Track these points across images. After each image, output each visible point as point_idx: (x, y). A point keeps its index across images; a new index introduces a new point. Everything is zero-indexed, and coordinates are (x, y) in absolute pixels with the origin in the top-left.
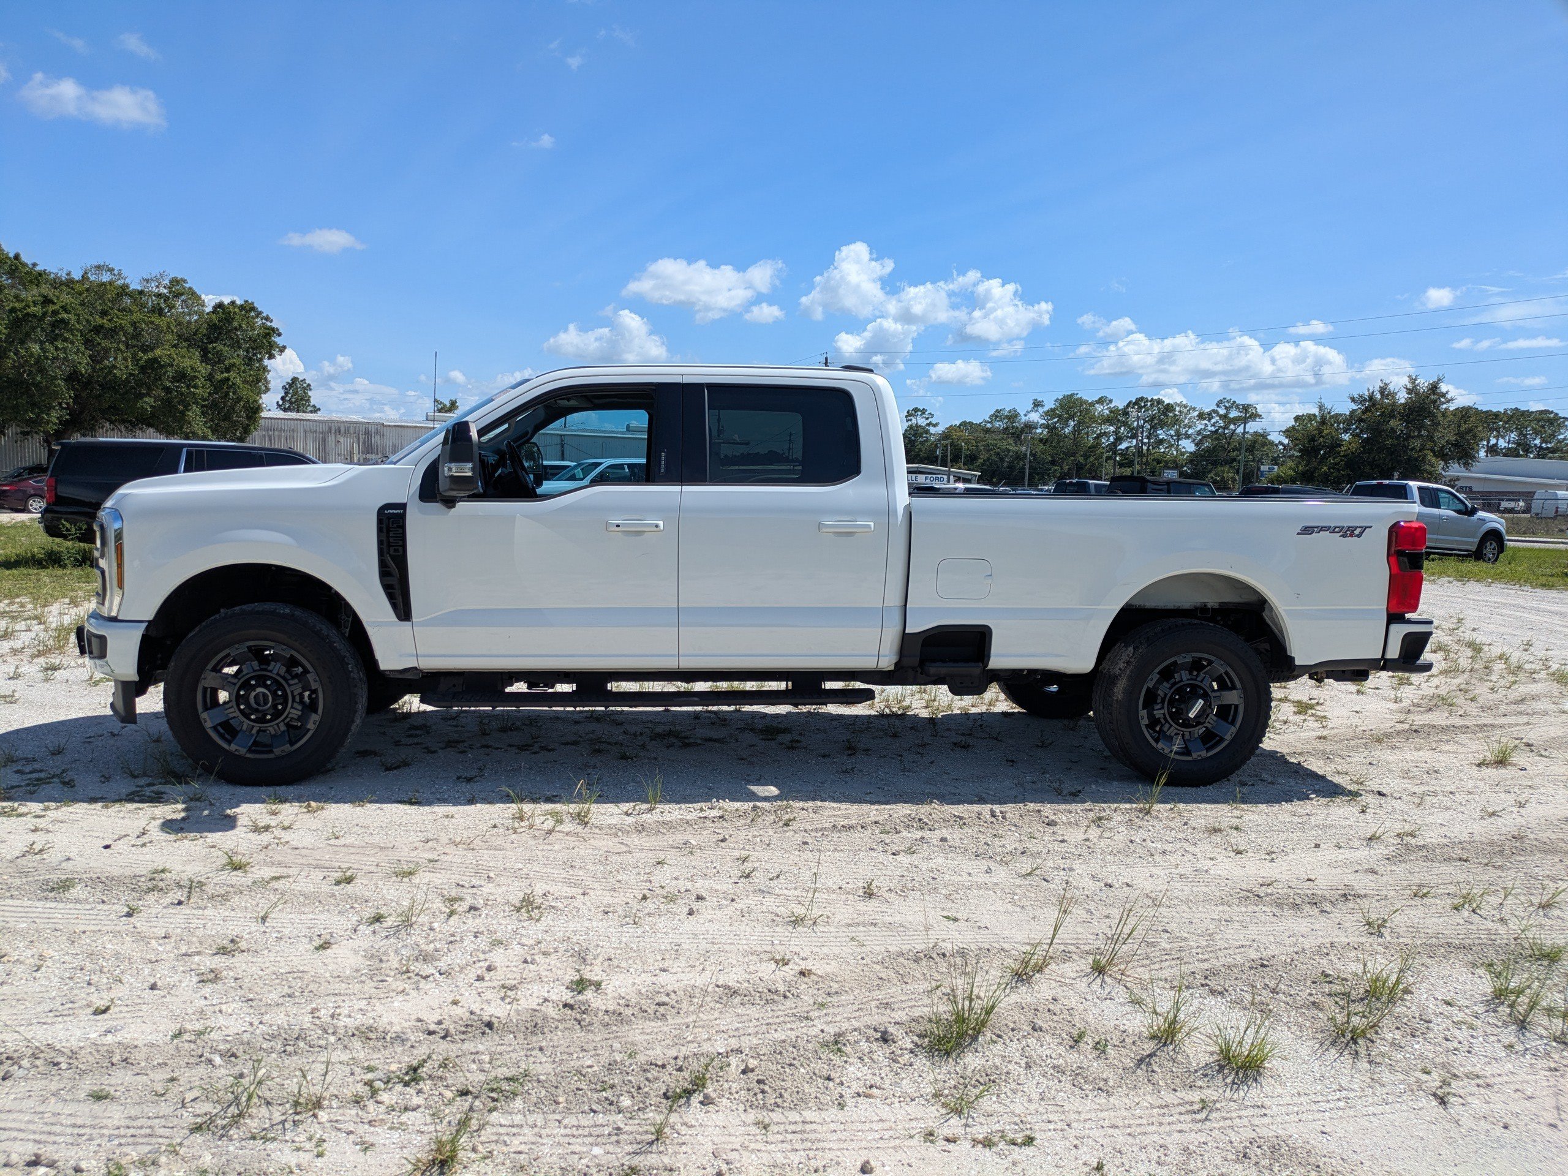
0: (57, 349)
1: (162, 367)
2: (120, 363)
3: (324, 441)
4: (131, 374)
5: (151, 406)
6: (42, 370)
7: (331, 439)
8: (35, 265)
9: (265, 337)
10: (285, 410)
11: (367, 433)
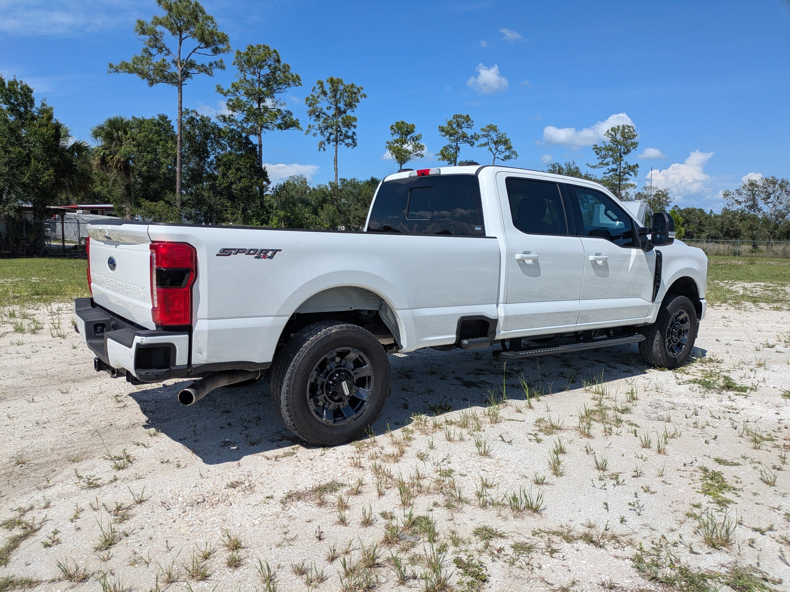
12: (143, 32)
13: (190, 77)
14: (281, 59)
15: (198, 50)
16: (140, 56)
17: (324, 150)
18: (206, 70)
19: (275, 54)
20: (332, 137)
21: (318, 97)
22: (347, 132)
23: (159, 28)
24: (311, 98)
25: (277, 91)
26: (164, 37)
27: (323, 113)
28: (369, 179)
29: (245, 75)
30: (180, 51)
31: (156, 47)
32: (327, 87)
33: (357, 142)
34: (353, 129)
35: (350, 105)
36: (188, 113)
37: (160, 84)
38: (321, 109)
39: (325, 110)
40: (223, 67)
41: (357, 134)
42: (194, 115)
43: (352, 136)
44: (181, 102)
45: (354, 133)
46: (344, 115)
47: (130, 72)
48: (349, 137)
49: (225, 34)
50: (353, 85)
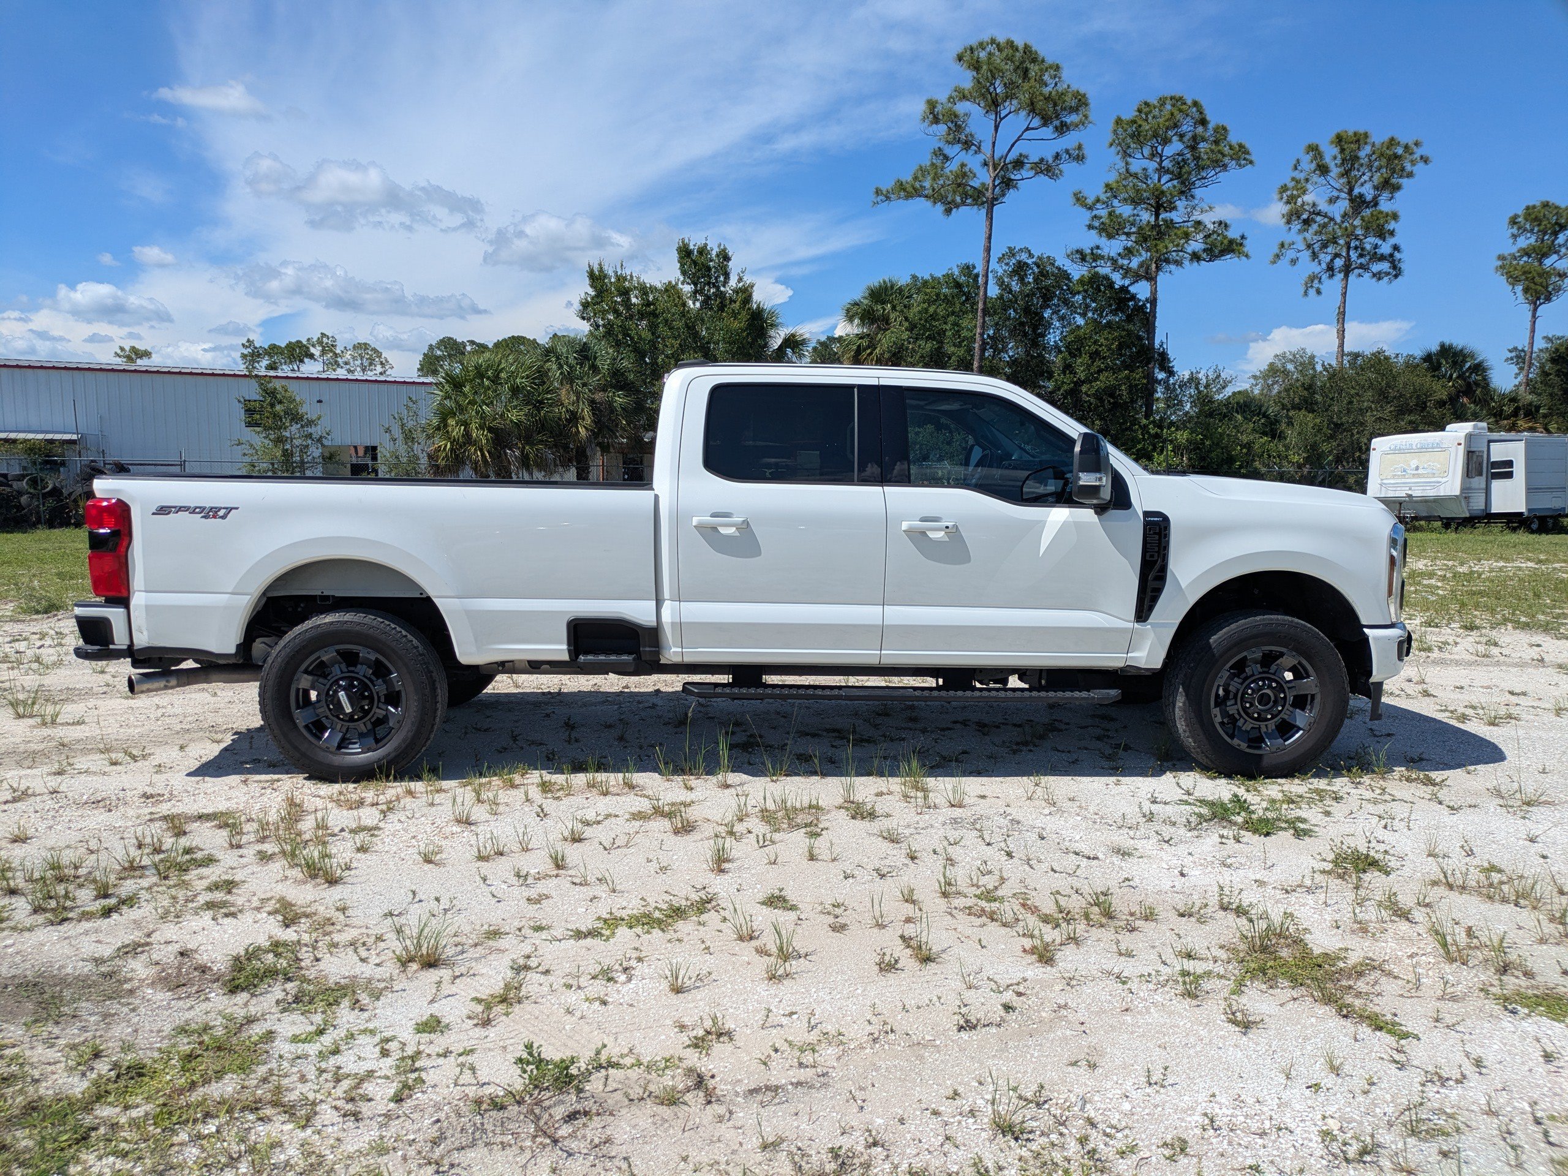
12: (936, 120)
13: (1015, 187)
14: (1208, 118)
15: (1026, 135)
16: (928, 164)
17: (1319, 292)
18: (1045, 169)
19: (1194, 109)
20: (1339, 263)
21: (1307, 180)
22: (1376, 246)
23: (962, 107)
24: (1291, 184)
25: (1198, 183)
26: (970, 121)
27: (1319, 214)
28: (1435, 348)
29: (1127, 163)
30: (994, 143)
31: (959, 141)
32: (1330, 153)
33: (1402, 266)
34: (1392, 241)
35: (1388, 186)
36: (1013, 255)
37: (963, 209)
38: (1314, 205)
39: (1323, 206)
40: (1080, 158)
41: (1402, 247)
42: (1024, 257)
43: (1391, 255)
44: (990, 238)
45: (1396, 248)
46: (1367, 213)
47: (909, 196)
48: (1382, 258)
49: (1082, 91)
50: (1392, 139)
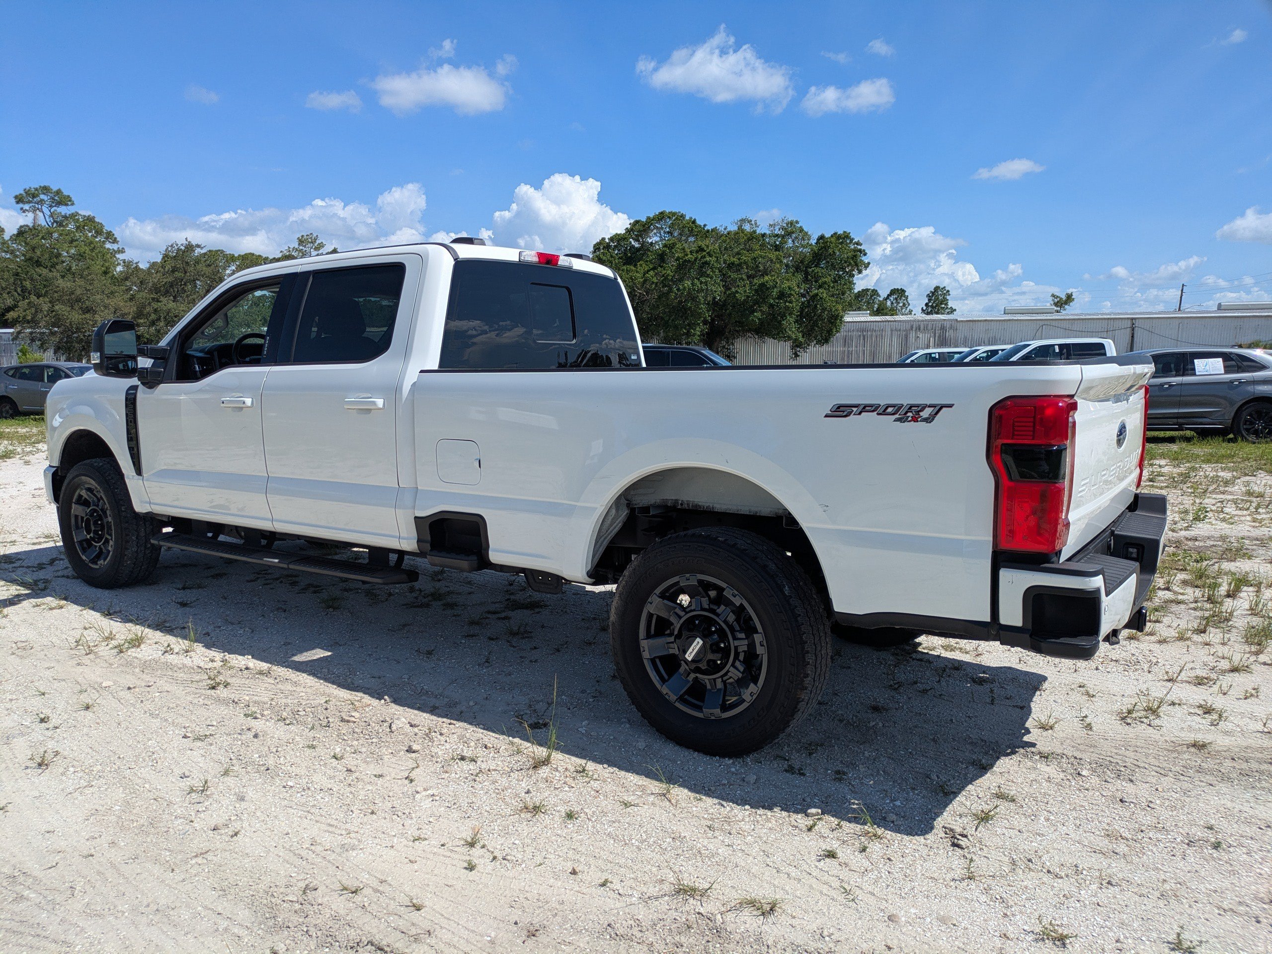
0: (701, 283)
1: (768, 289)
2: (740, 290)
3: (906, 337)
4: (748, 297)
5: (759, 319)
6: (694, 299)
7: (912, 335)
8: (705, 225)
9: (852, 258)
10: (928, 314)
11: (943, 328)
